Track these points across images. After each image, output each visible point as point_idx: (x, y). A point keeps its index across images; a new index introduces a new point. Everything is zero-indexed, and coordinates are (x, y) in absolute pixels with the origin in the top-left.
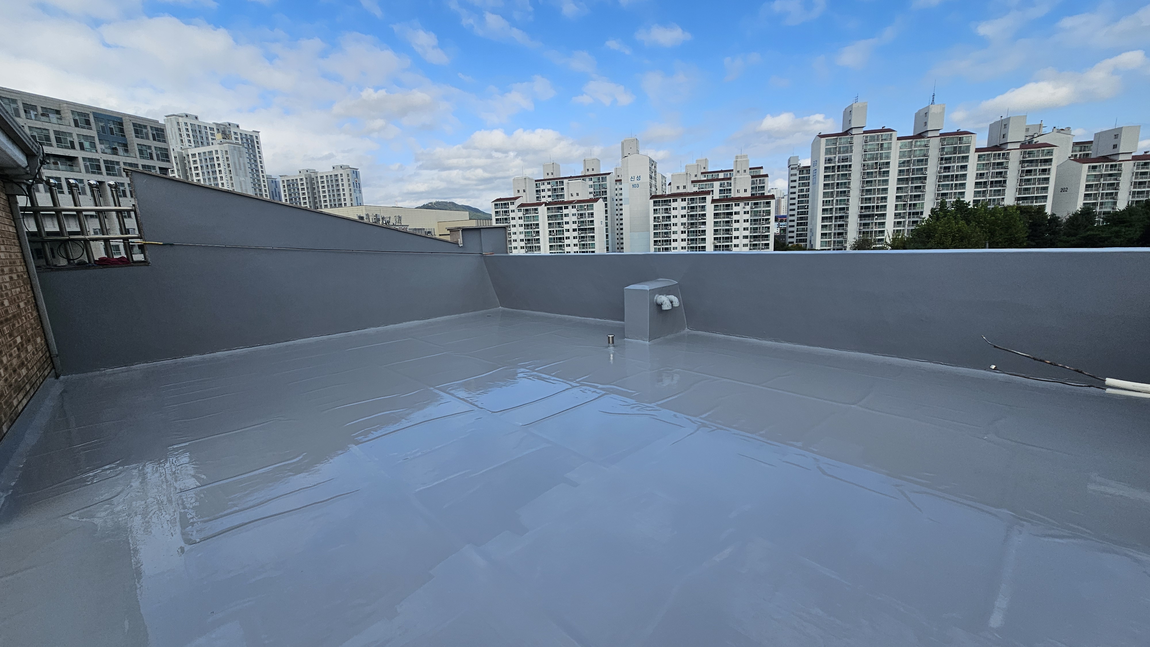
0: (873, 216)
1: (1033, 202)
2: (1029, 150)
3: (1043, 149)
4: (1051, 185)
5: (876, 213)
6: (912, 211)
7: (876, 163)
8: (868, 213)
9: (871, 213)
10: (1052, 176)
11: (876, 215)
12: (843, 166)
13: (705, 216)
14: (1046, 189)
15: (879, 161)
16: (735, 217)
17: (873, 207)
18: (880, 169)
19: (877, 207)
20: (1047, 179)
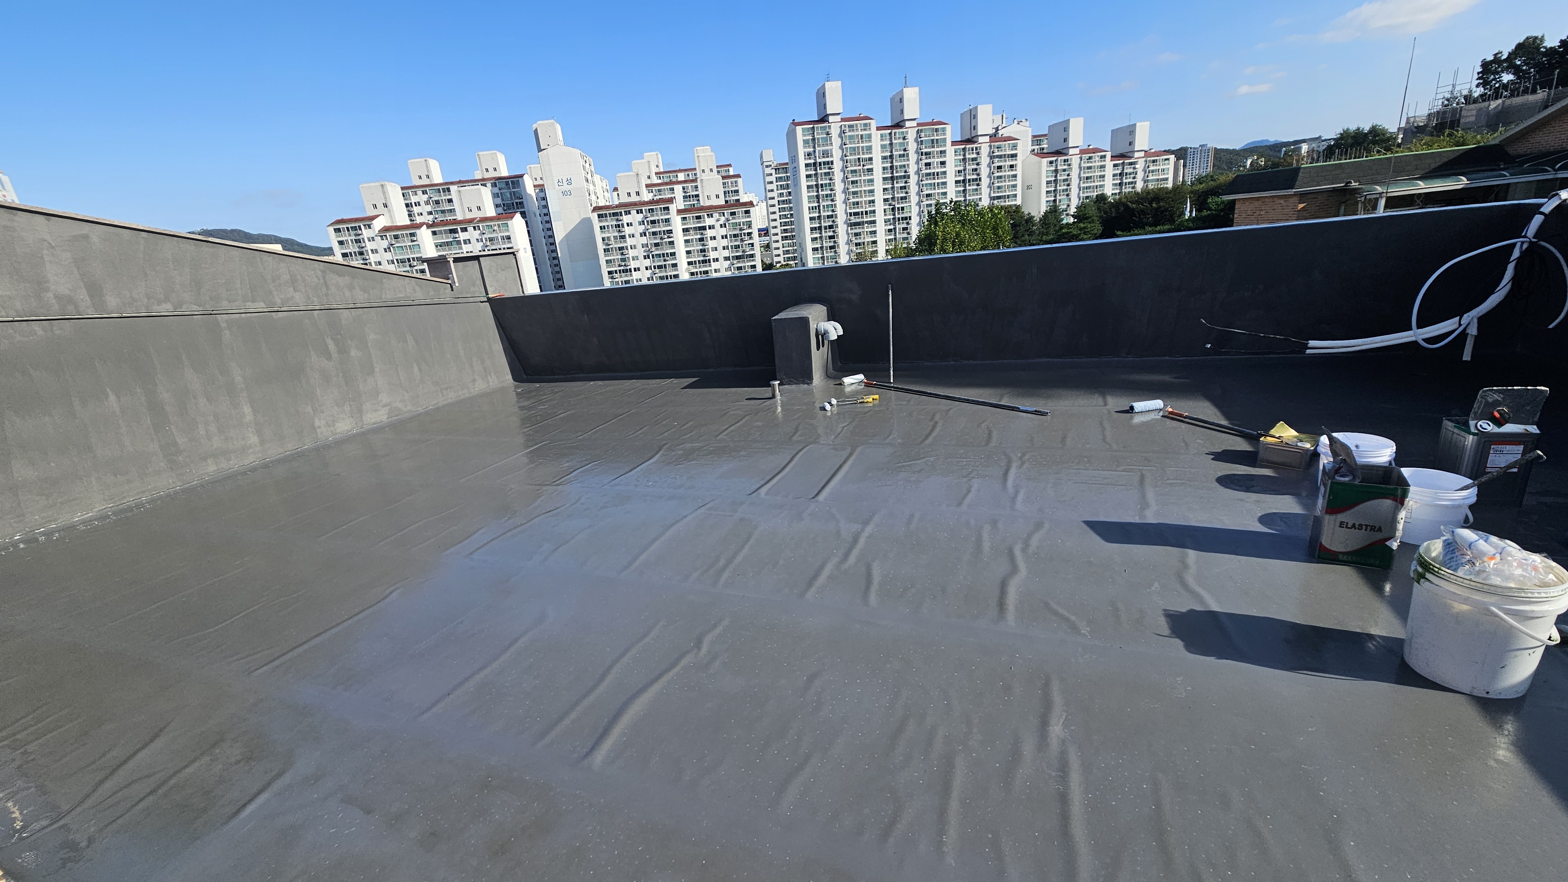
0: (862, 223)
1: (1005, 202)
2: (998, 143)
3: (1009, 142)
4: (1019, 182)
5: (865, 220)
6: (900, 216)
7: (859, 159)
8: (858, 220)
9: (861, 220)
10: (1019, 172)
11: (867, 222)
12: (824, 163)
13: (672, 233)
14: (1015, 186)
15: (861, 156)
16: (709, 233)
17: (862, 212)
18: (863, 166)
19: (866, 213)
20: (1015, 176)
